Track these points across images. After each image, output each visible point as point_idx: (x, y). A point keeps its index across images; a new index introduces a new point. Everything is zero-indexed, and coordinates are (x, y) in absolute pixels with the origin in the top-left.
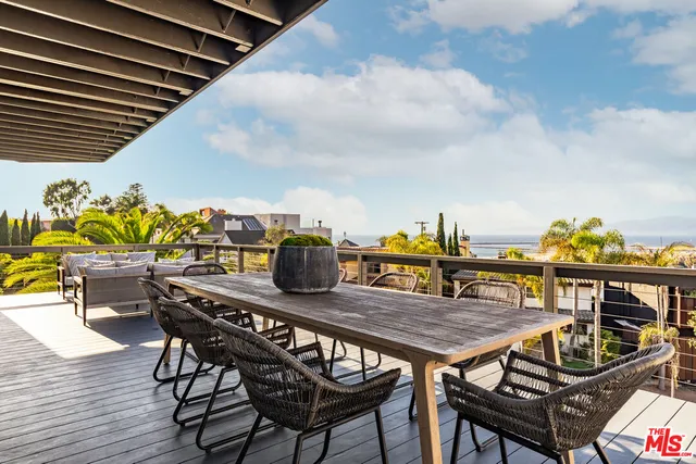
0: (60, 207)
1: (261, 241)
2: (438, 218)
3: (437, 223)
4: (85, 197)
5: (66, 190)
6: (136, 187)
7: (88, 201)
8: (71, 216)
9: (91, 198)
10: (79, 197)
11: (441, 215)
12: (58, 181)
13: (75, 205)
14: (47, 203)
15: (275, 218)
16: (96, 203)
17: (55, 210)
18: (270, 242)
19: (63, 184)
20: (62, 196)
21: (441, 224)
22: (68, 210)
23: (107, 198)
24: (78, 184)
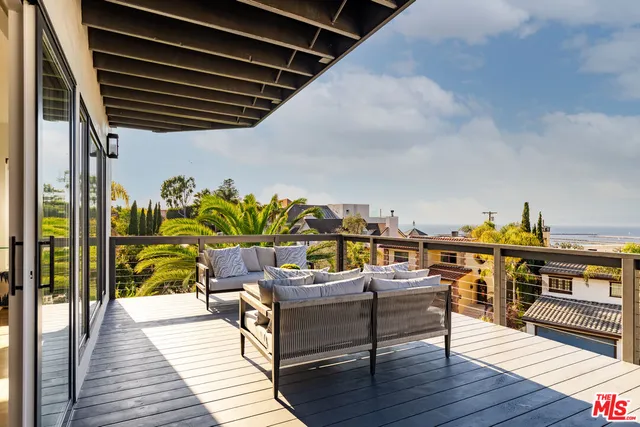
0: (173, 198)
1: (337, 230)
2: (523, 207)
3: (522, 213)
4: (191, 191)
5: (177, 185)
6: (229, 182)
7: (193, 194)
8: (181, 206)
9: (196, 191)
10: (187, 190)
11: (526, 204)
12: (171, 178)
13: (183, 197)
14: (164, 195)
15: (347, 208)
16: (199, 195)
17: (169, 201)
18: (347, 230)
19: (174, 181)
20: (174, 191)
21: (526, 215)
22: (178, 201)
23: (207, 191)
24: (186, 180)
